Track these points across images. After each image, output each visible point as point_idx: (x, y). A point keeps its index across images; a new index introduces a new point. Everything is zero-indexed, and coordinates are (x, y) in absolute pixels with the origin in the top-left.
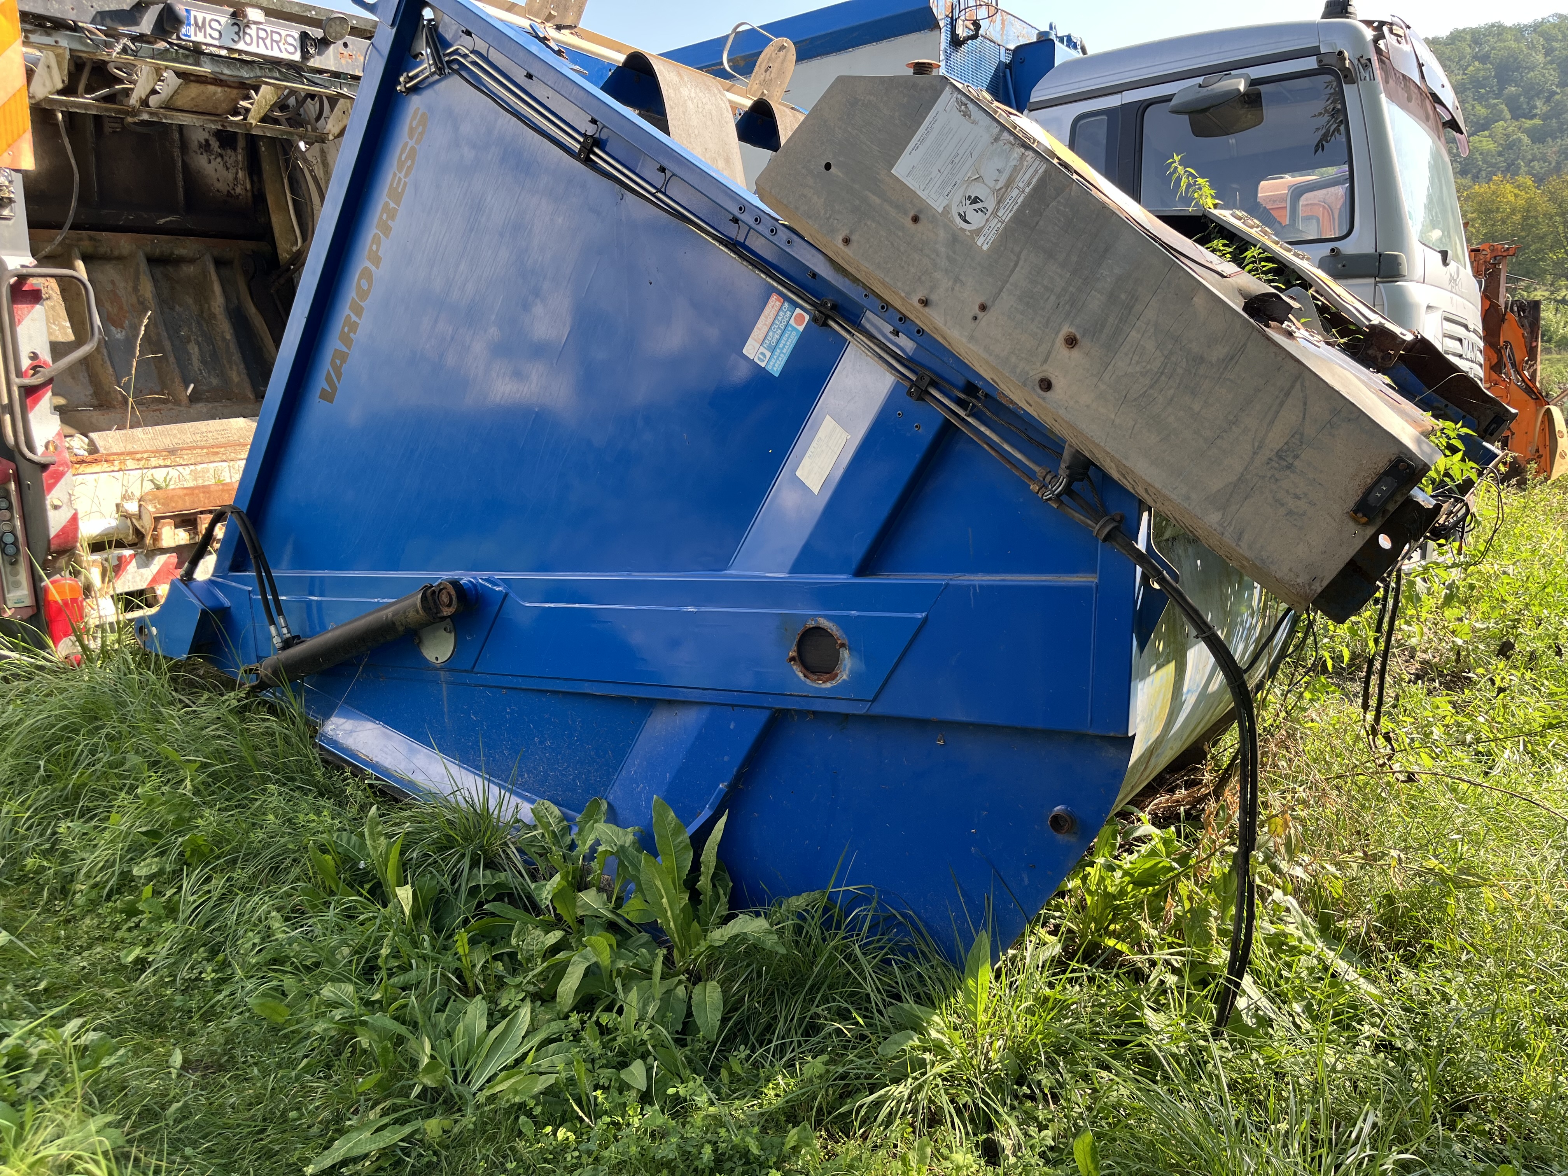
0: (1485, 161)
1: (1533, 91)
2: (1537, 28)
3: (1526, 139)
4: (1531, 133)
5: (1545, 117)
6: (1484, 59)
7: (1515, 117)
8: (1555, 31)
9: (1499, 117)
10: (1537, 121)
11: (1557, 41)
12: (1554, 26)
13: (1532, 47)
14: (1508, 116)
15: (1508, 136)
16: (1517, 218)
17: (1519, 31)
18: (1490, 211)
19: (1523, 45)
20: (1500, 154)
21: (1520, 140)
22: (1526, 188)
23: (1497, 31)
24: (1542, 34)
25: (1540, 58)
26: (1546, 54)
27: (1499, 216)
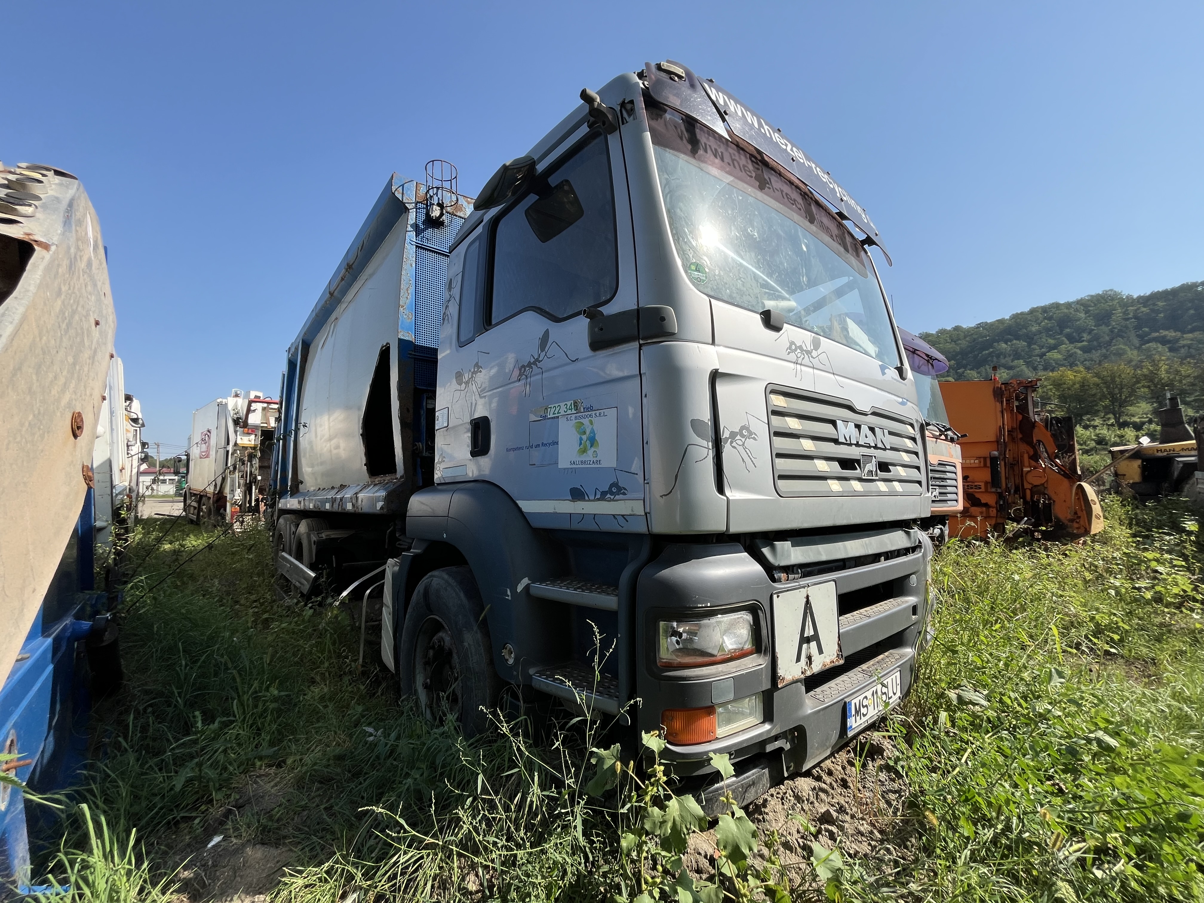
0: (1056, 363)
1: (1080, 330)
2: (1079, 302)
3: (1079, 352)
4: (1081, 349)
5: (1089, 341)
6: (1050, 319)
7: (1071, 342)
8: (1090, 303)
9: (1063, 343)
10: (1085, 343)
11: (1091, 306)
12: (1088, 300)
13: (1077, 310)
14: (1067, 342)
15: (1068, 351)
16: (1077, 386)
17: (1068, 305)
18: (1060, 385)
19: (1072, 311)
20: (1065, 360)
21: (1075, 353)
22: (1080, 372)
23: (1057, 306)
24: (1082, 305)
25: (1082, 315)
26: (1086, 313)
27: (1065, 386)
